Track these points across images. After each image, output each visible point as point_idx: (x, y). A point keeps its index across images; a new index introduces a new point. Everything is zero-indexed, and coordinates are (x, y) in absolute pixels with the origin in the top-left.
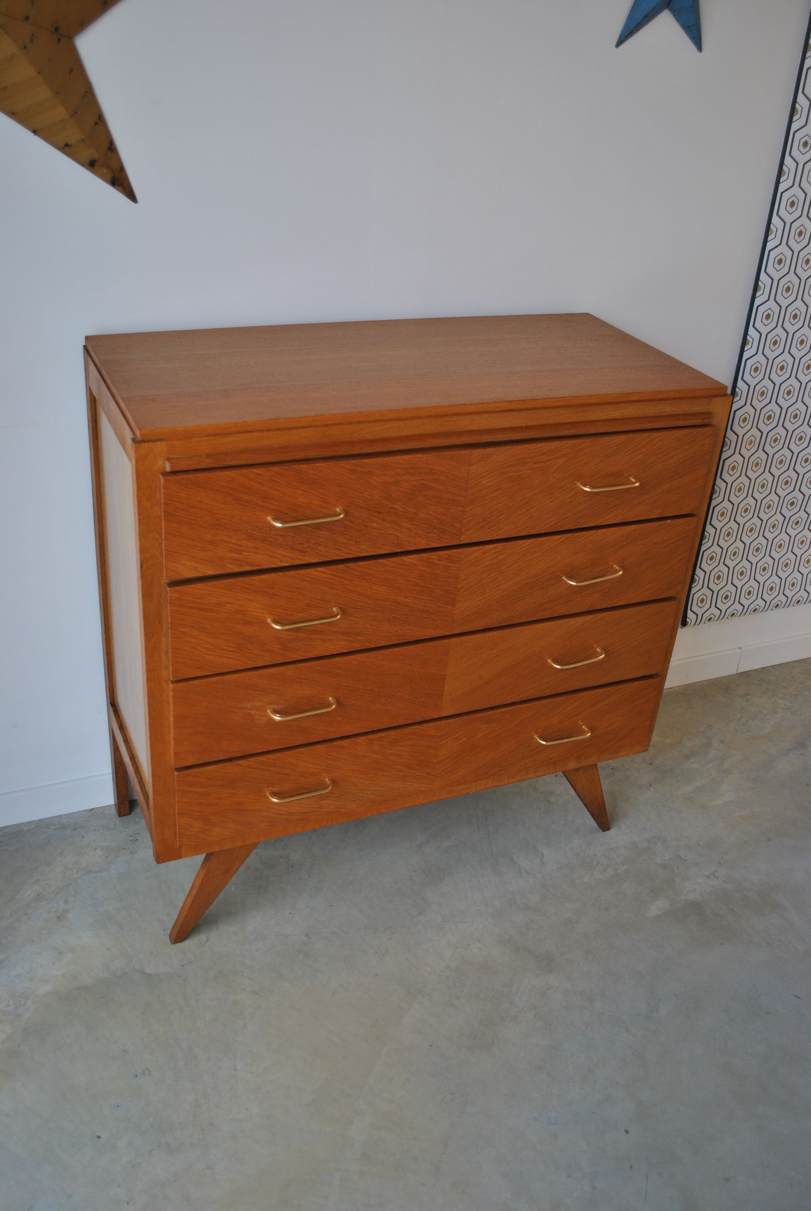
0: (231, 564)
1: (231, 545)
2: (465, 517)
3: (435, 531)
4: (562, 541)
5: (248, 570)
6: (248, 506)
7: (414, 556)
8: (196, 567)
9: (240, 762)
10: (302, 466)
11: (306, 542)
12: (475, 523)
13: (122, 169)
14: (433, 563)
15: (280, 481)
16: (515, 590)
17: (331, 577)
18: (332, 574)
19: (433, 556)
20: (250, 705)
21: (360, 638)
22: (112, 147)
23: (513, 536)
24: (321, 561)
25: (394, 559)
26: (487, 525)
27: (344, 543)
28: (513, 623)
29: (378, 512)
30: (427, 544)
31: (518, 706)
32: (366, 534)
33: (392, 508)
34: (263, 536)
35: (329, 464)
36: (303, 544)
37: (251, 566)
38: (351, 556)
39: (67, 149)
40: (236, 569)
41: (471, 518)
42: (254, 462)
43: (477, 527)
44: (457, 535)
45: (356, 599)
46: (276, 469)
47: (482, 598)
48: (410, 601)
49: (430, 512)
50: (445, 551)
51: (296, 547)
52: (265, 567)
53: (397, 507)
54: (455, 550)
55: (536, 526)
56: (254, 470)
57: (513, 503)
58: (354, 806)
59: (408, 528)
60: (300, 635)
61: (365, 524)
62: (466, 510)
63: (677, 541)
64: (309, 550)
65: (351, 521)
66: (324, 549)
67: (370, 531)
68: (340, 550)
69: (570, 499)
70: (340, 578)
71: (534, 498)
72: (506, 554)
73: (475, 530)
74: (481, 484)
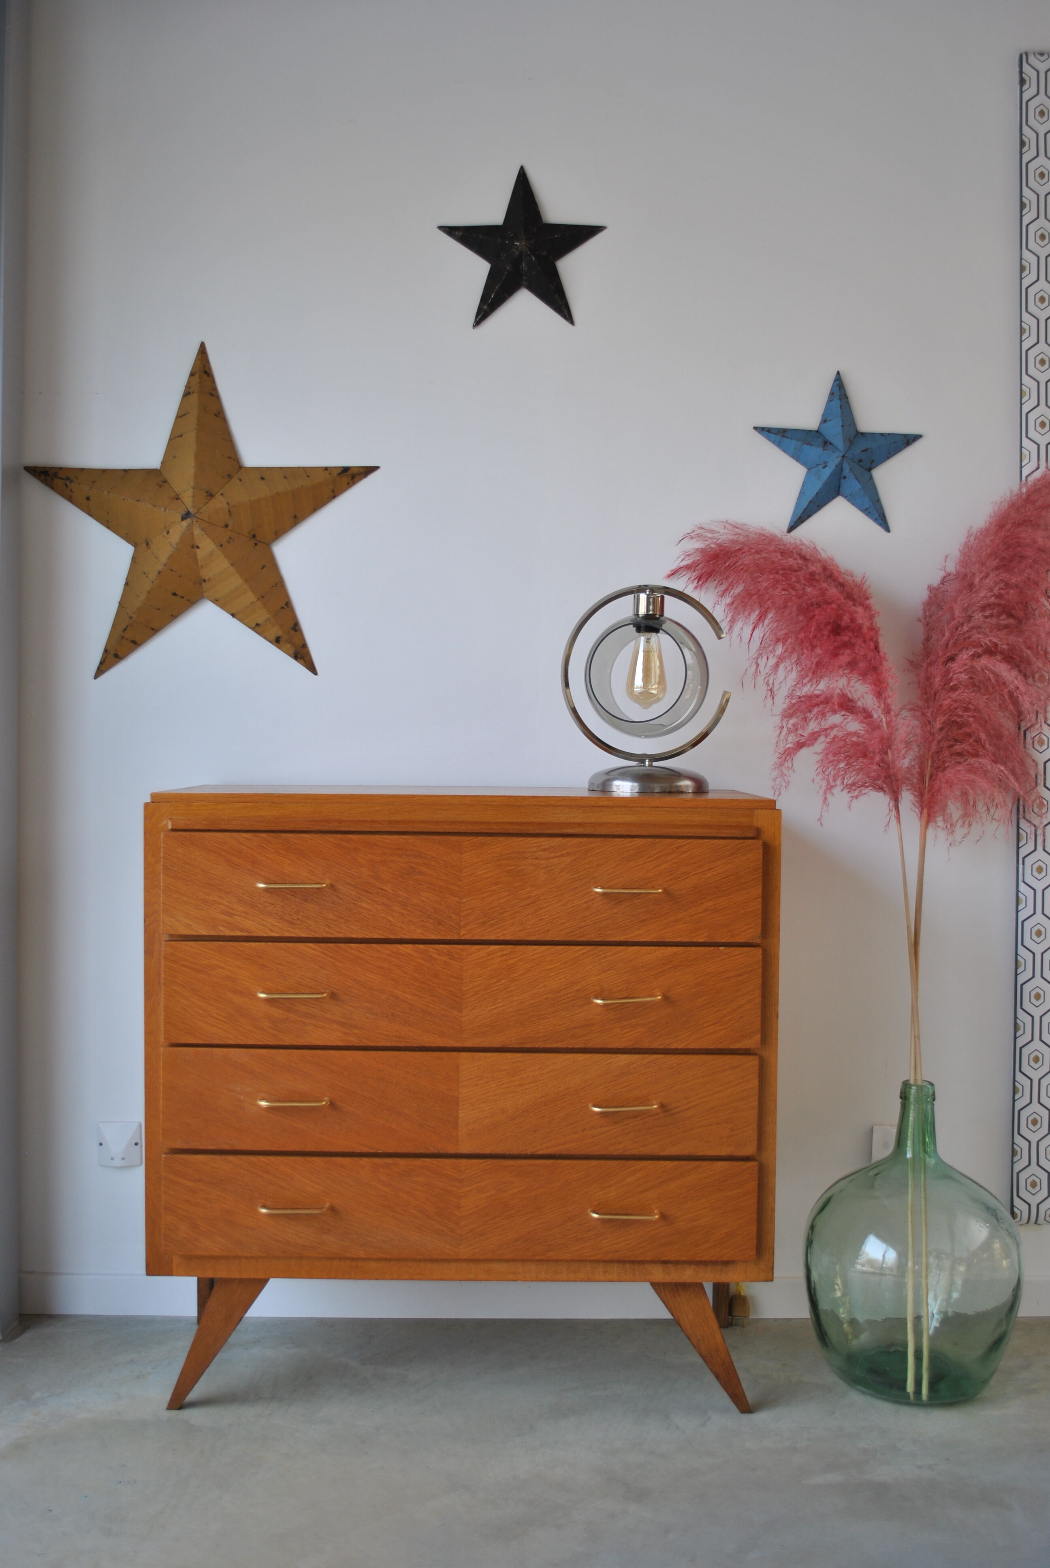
0: (223, 926)
1: (222, 907)
2: (462, 909)
3: (431, 920)
5: (239, 935)
6: (239, 870)
7: (410, 946)
8: (190, 925)
9: (231, 1158)
10: (289, 836)
11: (295, 913)
12: (475, 917)
13: (305, 646)
14: (431, 956)
15: (268, 848)
16: (533, 1005)
17: (321, 955)
18: (323, 953)
19: (432, 949)
20: (239, 1088)
21: (356, 1032)
22: (296, 627)
23: (521, 939)
24: (309, 936)
25: (387, 946)
26: (489, 921)
27: (334, 921)
28: (536, 1047)
29: (369, 892)
30: (422, 934)
32: (356, 913)
33: (382, 889)
35: (315, 836)
36: (291, 915)
37: (241, 932)
38: (340, 936)
39: (258, 628)
40: (227, 933)
41: (470, 911)
42: (249, 828)
43: (478, 922)
44: (456, 928)
45: (350, 985)
46: (265, 837)
48: (408, 996)
49: (423, 899)
50: (442, 945)
51: (284, 917)
52: (255, 934)
53: (385, 888)
54: (456, 946)
55: (548, 931)
57: (518, 902)
59: (400, 913)
60: (292, 1016)
61: (355, 902)
62: (464, 900)
63: (740, 975)
64: (298, 922)
65: (339, 897)
66: (314, 923)
67: (360, 910)
68: (329, 927)
69: (585, 905)
70: (332, 958)
71: (542, 898)
72: (517, 959)
73: (475, 926)
74: (476, 875)
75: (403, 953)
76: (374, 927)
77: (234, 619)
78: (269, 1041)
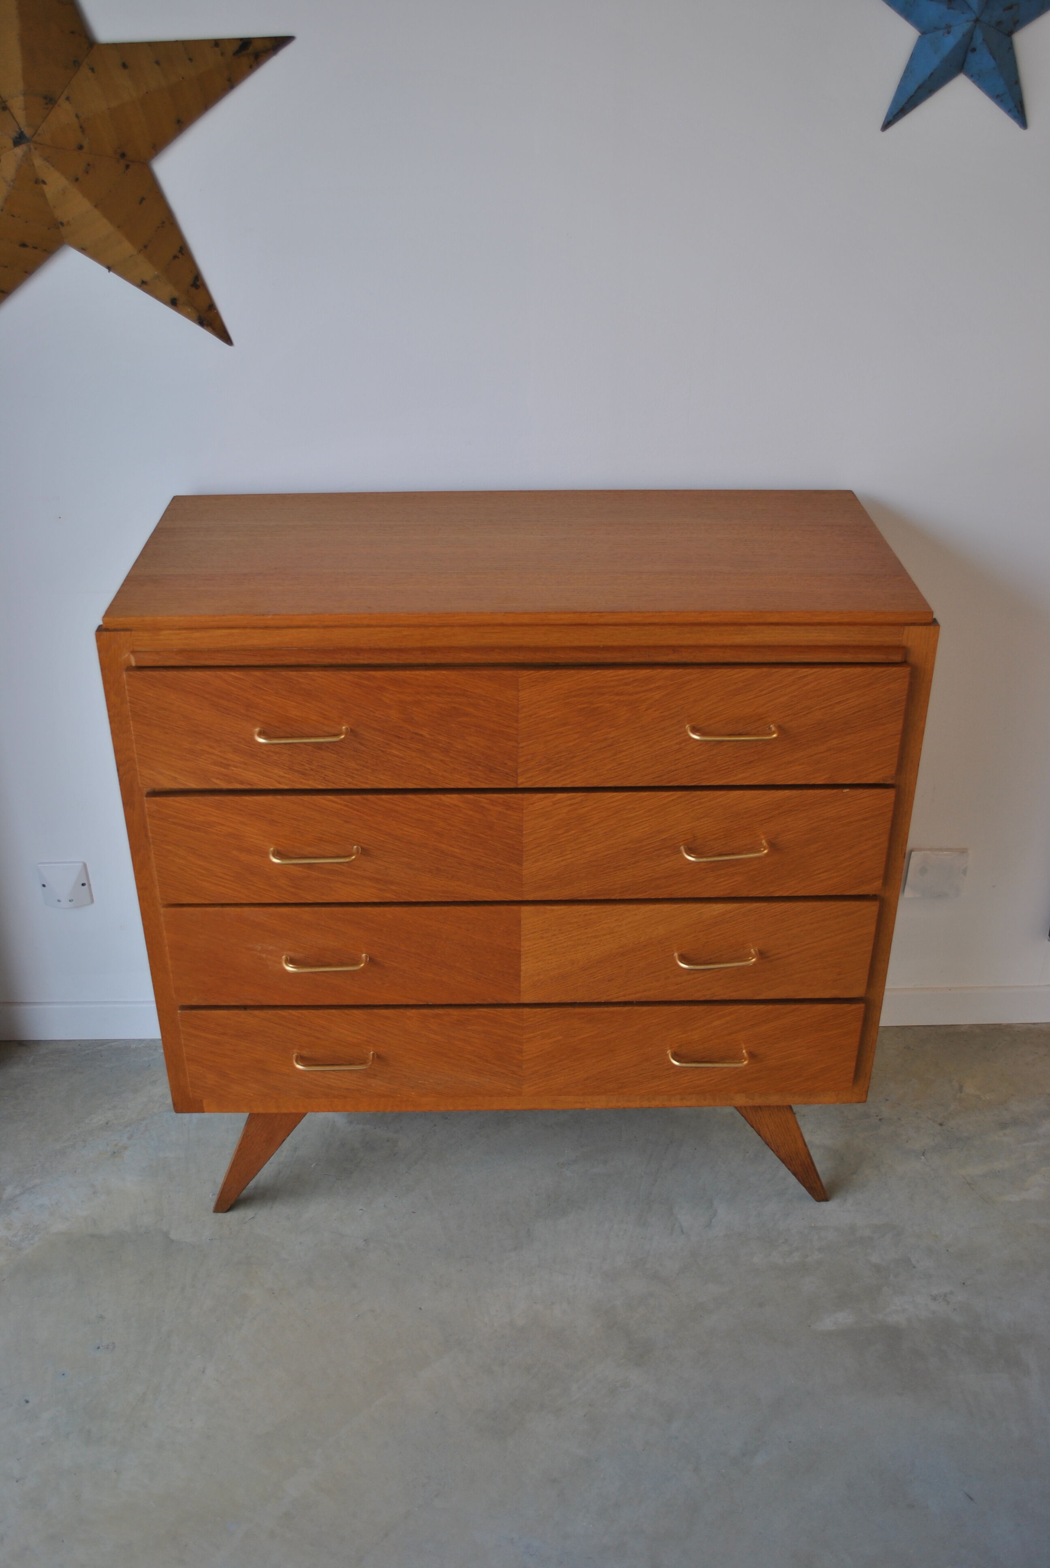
0: (217, 778)
1: (214, 757)
2: (520, 754)
3: (480, 767)
4: (672, 800)
5: (238, 787)
6: (229, 714)
7: (454, 796)
8: (175, 778)
9: (257, 1012)
10: (291, 673)
11: (307, 763)
12: (537, 763)
13: (212, 307)
14: (484, 807)
15: (265, 689)
16: (608, 856)
17: (345, 808)
18: (346, 806)
19: (483, 798)
21: (393, 887)
22: (197, 282)
23: (595, 785)
24: (330, 788)
25: (427, 796)
26: (554, 767)
27: (357, 770)
28: (613, 897)
29: (399, 737)
30: (470, 783)
31: (636, 1008)
32: (384, 761)
33: (416, 734)
34: (252, 751)
35: (326, 673)
36: (303, 765)
37: (241, 784)
38: (368, 787)
39: (146, 286)
40: (224, 786)
41: (529, 757)
42: (234, 664)
43: (541, 768)
44: (512, 776)
45: (382, 839)
46: (258, 674)
47: (560, 859)
48: (457, 850)
49: (470, 744)
50: (497, 794)
51: (295, 768)
52: (259, 787)
53: (421, 732)
54: (513, 795)
55: (629, 776)
56: (232, 673)
57: (590, 744)
58: (413, 1094)
59: (442, 761)
60: (313, 873)
61: (382, 749)
62: (521, 745)
63: (865, 819)
64: (312, 773)
65: (362, 744)
66: (332, 774)
67: (390, 758)
68: (352, 777)
69: (678, 746)
70: (358, 811)
71: (622, 740)
72: (590, 808)
73: (537, 772)
74: (537, 715)
75: (448, 804)
76: (409, 777)
77: (112, 275)
78: (289, 900)
